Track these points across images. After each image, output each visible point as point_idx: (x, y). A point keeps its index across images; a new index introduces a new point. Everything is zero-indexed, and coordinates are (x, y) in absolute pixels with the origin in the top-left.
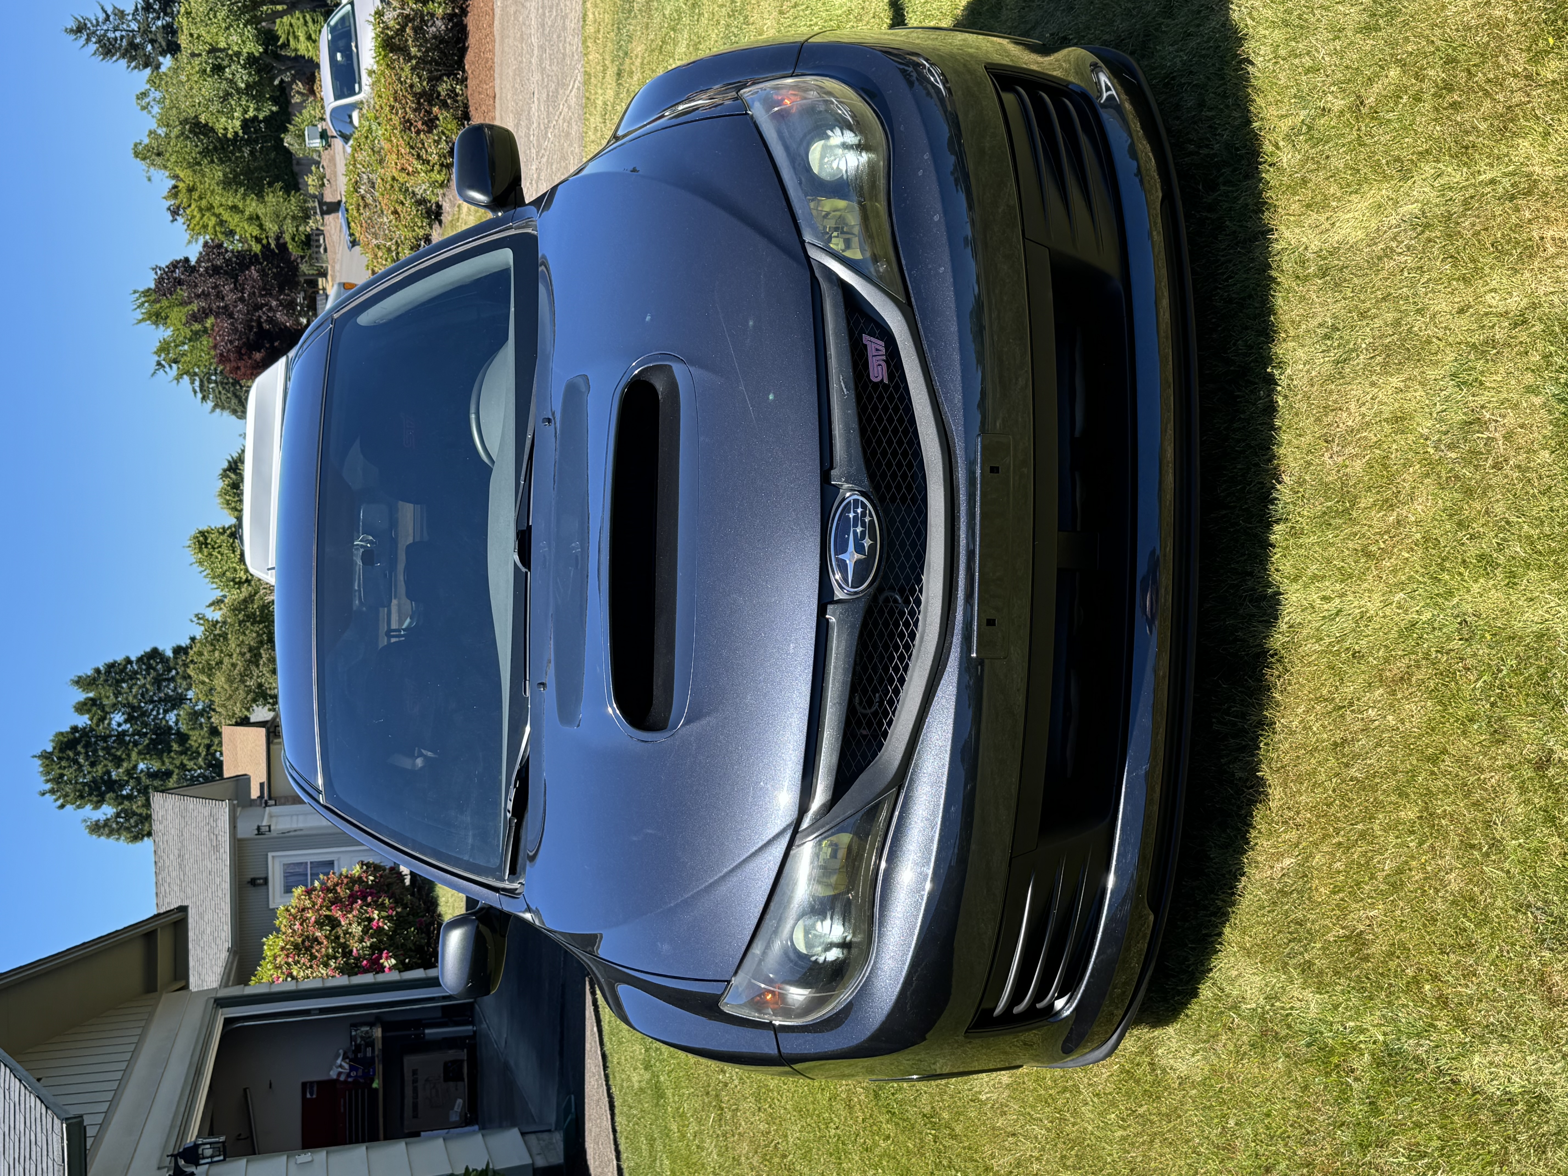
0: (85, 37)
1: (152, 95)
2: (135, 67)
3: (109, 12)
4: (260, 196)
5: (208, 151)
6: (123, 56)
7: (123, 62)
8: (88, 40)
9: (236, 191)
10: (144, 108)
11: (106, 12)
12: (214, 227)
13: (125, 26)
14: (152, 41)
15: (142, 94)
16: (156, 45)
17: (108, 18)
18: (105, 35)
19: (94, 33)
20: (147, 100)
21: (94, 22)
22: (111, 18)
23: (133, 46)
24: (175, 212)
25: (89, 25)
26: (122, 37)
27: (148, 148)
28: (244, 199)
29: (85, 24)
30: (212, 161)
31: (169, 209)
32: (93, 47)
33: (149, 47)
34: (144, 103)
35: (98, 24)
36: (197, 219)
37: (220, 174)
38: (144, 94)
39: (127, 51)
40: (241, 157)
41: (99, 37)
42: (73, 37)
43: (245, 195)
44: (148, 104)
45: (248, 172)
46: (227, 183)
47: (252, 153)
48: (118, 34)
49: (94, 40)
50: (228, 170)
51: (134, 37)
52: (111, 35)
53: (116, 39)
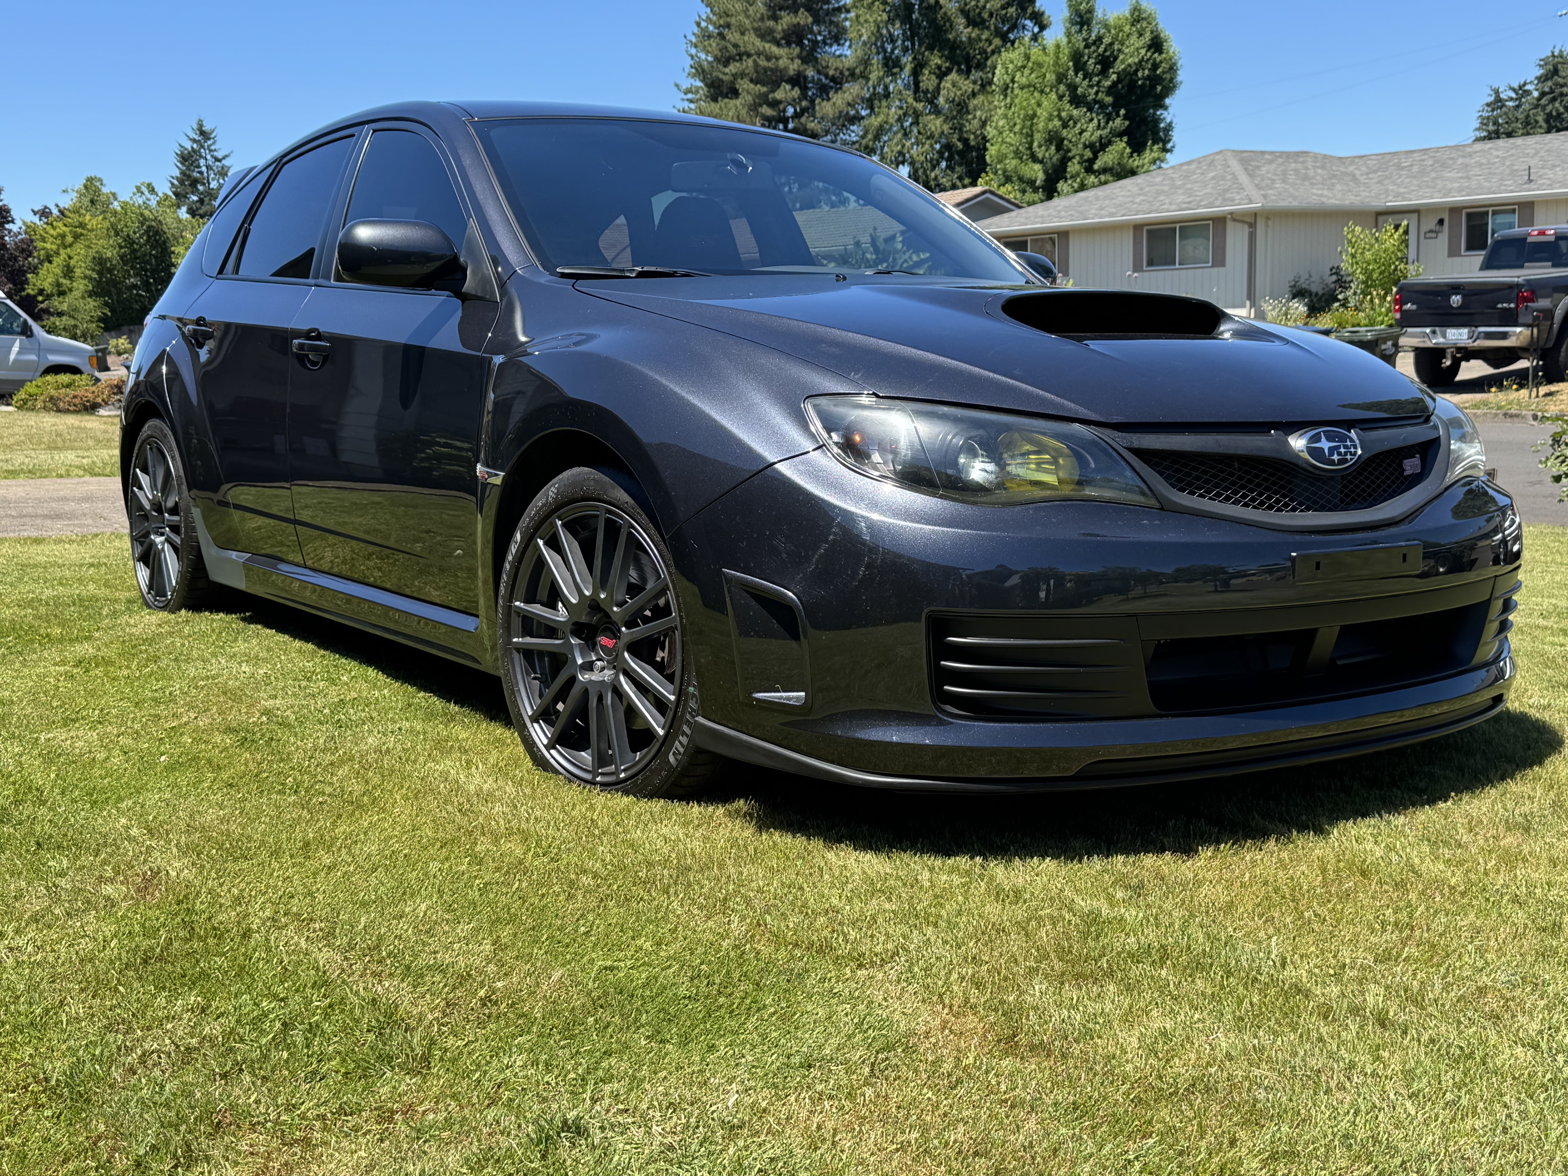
0: (197, 138)
1: (152, 197)
2: (172, 184)
3: (224, 162)
4: (91, 294)
5: (132, 244)
6: (183, 173)
7: (177, 173)
8: (194, 141)
9: (94, 270)
10: (138, 189)
11: (224, 158)
12: (44, 249)
13: (212, 176)
14: (201, 201)
15: (153, 190)
16: (198, 205)
17: (218, 160)
18: (201, 156)
19: (202, 147)
20: (146, 193)
21: (213, 148)
22: (217, 163)
23: (194, 183)
24: (44, 213)
25: (209, 142)
26: (201, 173)
27: (98, 192)
28: (86, 277)
29: (209, 139)
30: (121, 247)
31: (46, 207)
32: (188, 145)
33: (195, 198)
34: (144, 189)
35: (210, 151)
36: (52, 232)
37: (109, 254)
38: (152, 190)
39: (189, 176)
40: (129, 275)
41: (199, 151)
42: (195, 126)
43: (90, 279)
44: (142, 193)
45: (114, 283)
46: (100, 262)
47: (135, 286)
48: (204, 169)
49: (195, 146)
50: (114, 262)
51: (204, 184)
52: (202, 162)
53: (199, 167)
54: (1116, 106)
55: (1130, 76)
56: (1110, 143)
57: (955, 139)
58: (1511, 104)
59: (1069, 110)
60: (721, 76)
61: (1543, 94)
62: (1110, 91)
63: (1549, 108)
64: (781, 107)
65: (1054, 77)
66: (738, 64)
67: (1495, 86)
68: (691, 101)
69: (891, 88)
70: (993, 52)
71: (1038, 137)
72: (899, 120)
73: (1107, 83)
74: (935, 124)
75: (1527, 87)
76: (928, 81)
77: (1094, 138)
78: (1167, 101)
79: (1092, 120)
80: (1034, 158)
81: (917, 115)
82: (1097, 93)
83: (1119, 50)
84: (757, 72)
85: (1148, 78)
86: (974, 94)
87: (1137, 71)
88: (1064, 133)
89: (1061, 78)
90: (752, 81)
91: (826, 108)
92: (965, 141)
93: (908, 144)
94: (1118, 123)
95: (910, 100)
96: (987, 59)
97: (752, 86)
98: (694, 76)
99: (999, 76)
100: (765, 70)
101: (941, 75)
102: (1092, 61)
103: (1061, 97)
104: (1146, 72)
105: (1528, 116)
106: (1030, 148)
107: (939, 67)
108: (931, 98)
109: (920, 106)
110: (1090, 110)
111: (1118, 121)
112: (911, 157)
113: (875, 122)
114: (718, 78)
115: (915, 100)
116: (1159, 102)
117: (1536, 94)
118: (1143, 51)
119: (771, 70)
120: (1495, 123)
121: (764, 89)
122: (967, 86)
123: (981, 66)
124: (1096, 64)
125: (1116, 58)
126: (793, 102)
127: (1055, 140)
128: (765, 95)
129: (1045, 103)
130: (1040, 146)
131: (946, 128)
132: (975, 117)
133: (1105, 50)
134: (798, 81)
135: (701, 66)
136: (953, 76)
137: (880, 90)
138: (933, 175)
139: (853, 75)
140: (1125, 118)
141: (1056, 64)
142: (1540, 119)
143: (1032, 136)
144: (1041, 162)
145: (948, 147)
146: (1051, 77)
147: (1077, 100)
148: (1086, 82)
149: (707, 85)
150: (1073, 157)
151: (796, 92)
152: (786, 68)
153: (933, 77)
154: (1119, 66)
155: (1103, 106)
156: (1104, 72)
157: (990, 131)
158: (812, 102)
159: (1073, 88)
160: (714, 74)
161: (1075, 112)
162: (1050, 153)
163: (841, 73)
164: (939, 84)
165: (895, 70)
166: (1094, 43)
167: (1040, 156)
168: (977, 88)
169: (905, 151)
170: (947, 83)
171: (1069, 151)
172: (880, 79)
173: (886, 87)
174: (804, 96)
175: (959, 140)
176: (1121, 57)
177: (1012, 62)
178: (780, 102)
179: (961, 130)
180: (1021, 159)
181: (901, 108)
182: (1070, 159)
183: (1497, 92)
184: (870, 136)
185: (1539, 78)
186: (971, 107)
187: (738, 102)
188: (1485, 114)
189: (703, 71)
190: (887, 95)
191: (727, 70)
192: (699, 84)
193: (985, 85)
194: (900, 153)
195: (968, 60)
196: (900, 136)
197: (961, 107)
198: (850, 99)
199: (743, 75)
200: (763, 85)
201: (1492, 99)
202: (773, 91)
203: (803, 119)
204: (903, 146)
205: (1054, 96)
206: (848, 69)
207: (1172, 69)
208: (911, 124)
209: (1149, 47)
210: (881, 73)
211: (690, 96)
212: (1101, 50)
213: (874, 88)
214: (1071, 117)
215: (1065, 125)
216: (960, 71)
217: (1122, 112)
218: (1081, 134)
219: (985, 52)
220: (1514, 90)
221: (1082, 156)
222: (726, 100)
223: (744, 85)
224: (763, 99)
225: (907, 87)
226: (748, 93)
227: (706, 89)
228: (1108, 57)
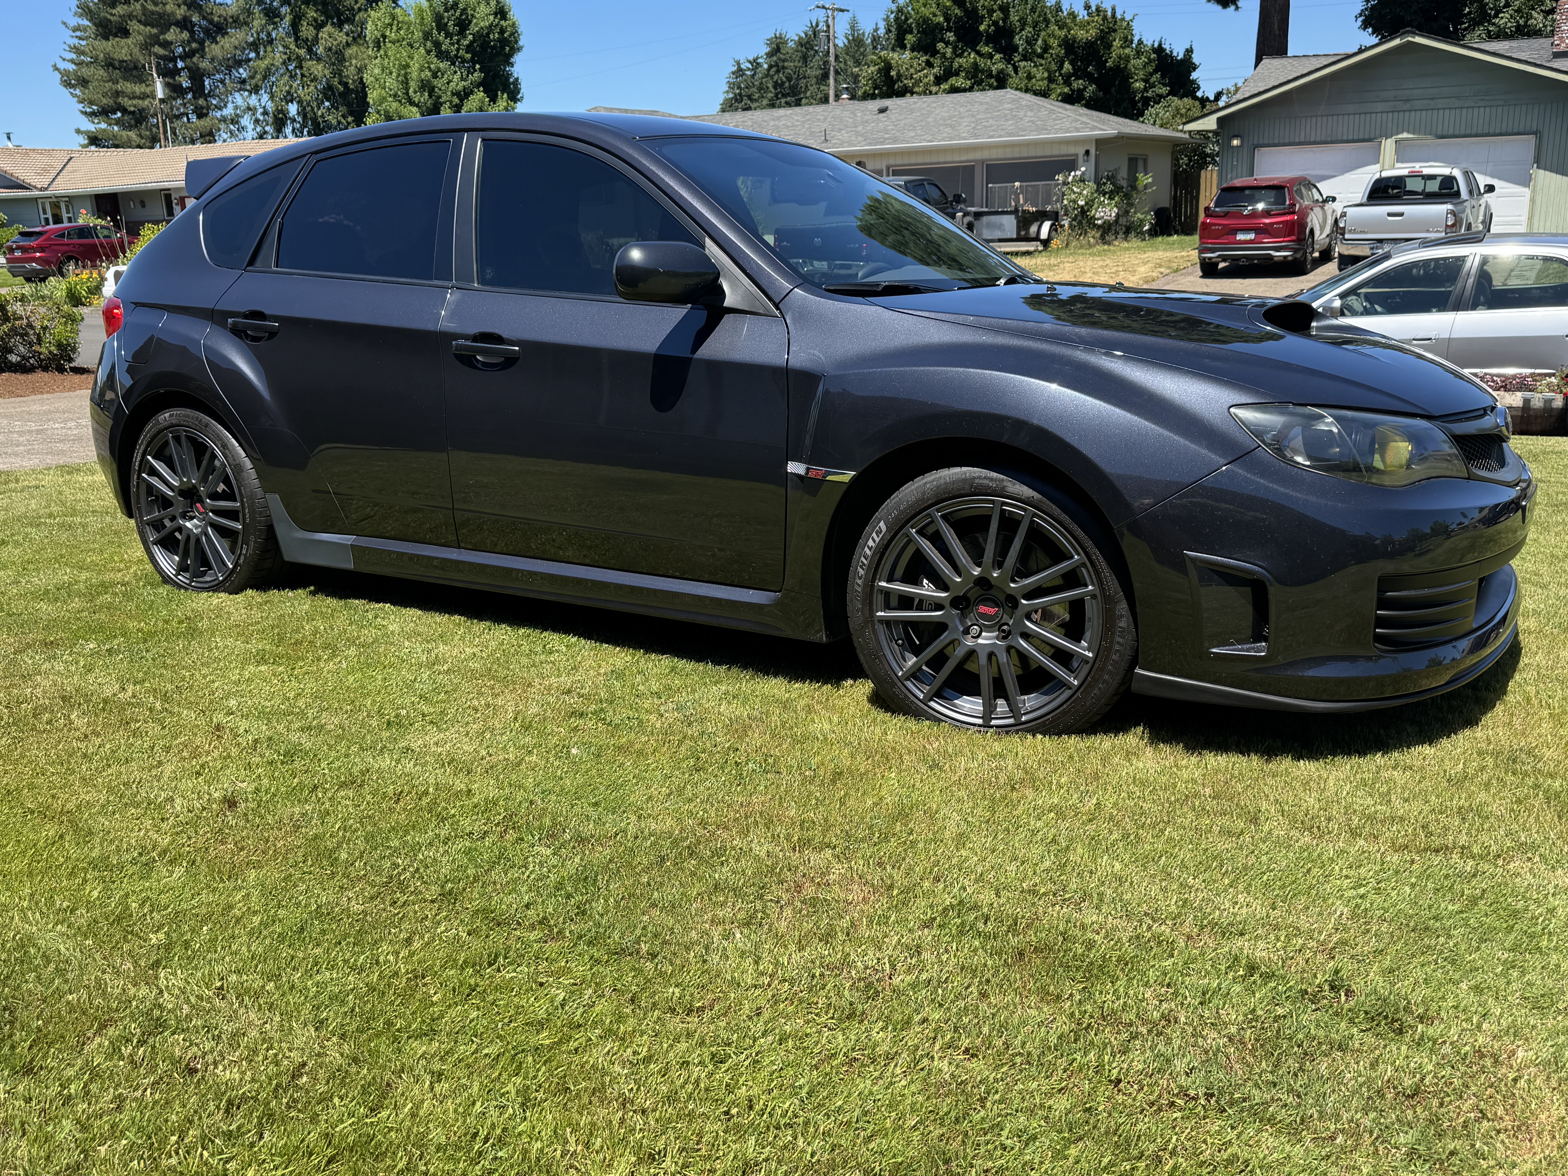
54: (473, 61)
55: (482, 38)
56: (472, 92)
57: (335, 82)
58: (748, 73)
59: (436, 63)
60: (109, 17)
61: (771, 67)
62: (469, 49)
63: (776, 77)
64: (173, 47)
65: (421, 34)
66: (125, 7)
67: (737, 58)
68: (80, 38)
69: (274, 35)
70: (360, 10)
71: (413, 85)
72: (284, 63)
73: (466, 42)
74: (318, 69)
75: (760, 61)
76: (307, 31)
77: (460, 87)
78: (512, 60)
79: (455, 72)
80: (412, 103)
81: (300, 60)
82: (458, 50)
83: (472, 16)
84: (144, 14)
85: (499, 40)
86: (348, 45)
87: (488, 34)
88: (435, 82)
89: (427, 36)
90: (139, 21)
91: (217, 49)
92: (346, 85)
93: (295, 85)
94: (477, 76)
95: (292, 47)
96: (354, 16)
97: (142, 27)
98: (81, 15)
99: (371, 31)
100: (153, 13)
101: (319, 27)
102: (451, 23)
103: (428, 52)
104: (497, 35)
105: (761, 83)
106: (407, 94)
107: (315, 20)
108: (310, 46)
109: (302, 52)
110: (453, 64)
111: (476, 75)
112: (299, 96)
113: (263, 64)
114: (105, 18)
115: (297, 46)
116: (507, 60)
117: (766, 66)
118: (492, 18)
119: (159, 14)
120: (739, 87)
121: (154, 31)
122: (342, 37)
123: (350, 21)
124: (455, 25)
125: (470, 22)
126: (183, 44)
127: (426, 86)
128: (156, 36)
129: (416, 57)
130: (415, 92)
131: (327, 72)
132: (351, 65)
133: (461, 15)
134: (185, 24)
135: (88, 7)
136: (328, 28)
137: (263, 36)
138: (320, 113)
139: (237, 22)
140: (481, 70)
141: (422, 23)
142: (770, 85)
143: (407, 83)
144: (417, 106)
145: (329, 87)
146: (418, 35)
147: (442, 55)
148: (448, 40)
149: (95, 24)
150: (445, 103)
151: (185, 35)
152: (173, 13)
153: (311, 28)
154: (474, 28)
155: (464, 61)
156: (462, 32)
157: (368, 78)
158: (202, 43)
159: (437, 44)
160: (102, 14)
161: (441, 65)
162: (423, 98)
163: (225, 19)
164: (317, 35)
165: (276, 20)
166: (452, 8)
167: (416, 100)
168: (350, 39)
169: (293, 91)
170: (324, 34)
171: (440, 97)
172: (263, 27)
173: (269, 34)
174: (192, 38)
175: (340, 83)
176: (475, 21)
177: (379, 19)
178: (172, 43)
179: (340, 75)
180: (400, 101)
181: (285, 53)
182: (441, 104)
183: (738, 64)
184: (258, 76)
185: (767, 54)
186: (347, 55)
187: (129, 41)
188: (731, 80)
189: (90, 11)
190: (271, 42)
191: (114, 11)
192: (86, 23)
193: (358, 38)
194: (288, 92)
195: (339, 14)
196: (287, 78)
197: (338, 57)
198: (237, 43)
199: (131, 16)
200: (153, 27)
201: (735, 68)
202: (164, 33)
203: (195, 59)
204: (291, 86)
205: (422, 50)
206: (232, 17)
207: (515, 34)
208: (296, 67)
209: (496, 14)
210: (264, 22)
211: (78, 33)
212: (458, 14)
213: (258, 34)
214: (439, 70)
215: (435, 76)
216: (333, 24)
217: (478, 66)
218: (448, 83)
219: (353, 9)
220: (750, 62)
221: (451, 102)
222: (117, 39)
223: (134, 26)
224: (155, 40)
225: (288, 34)
226: (139, 34)
227: (94, 28)
228: (464, 20)
